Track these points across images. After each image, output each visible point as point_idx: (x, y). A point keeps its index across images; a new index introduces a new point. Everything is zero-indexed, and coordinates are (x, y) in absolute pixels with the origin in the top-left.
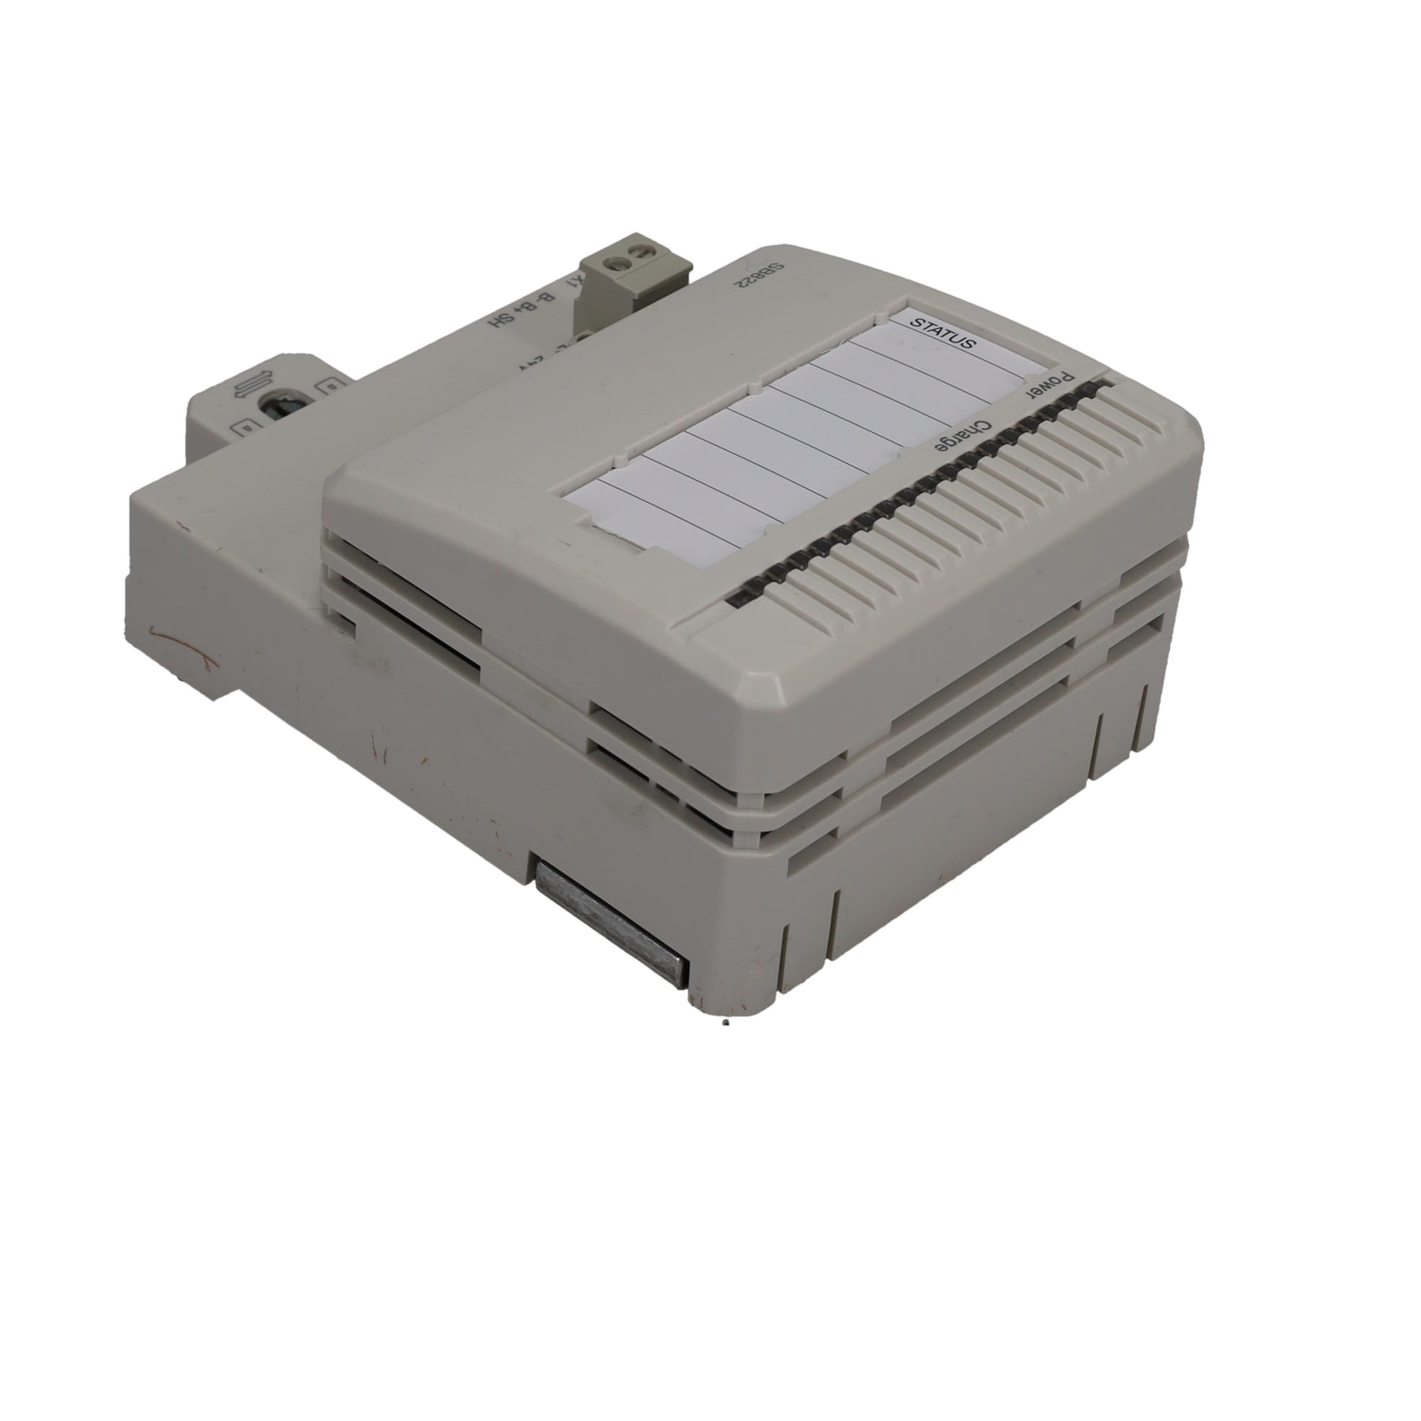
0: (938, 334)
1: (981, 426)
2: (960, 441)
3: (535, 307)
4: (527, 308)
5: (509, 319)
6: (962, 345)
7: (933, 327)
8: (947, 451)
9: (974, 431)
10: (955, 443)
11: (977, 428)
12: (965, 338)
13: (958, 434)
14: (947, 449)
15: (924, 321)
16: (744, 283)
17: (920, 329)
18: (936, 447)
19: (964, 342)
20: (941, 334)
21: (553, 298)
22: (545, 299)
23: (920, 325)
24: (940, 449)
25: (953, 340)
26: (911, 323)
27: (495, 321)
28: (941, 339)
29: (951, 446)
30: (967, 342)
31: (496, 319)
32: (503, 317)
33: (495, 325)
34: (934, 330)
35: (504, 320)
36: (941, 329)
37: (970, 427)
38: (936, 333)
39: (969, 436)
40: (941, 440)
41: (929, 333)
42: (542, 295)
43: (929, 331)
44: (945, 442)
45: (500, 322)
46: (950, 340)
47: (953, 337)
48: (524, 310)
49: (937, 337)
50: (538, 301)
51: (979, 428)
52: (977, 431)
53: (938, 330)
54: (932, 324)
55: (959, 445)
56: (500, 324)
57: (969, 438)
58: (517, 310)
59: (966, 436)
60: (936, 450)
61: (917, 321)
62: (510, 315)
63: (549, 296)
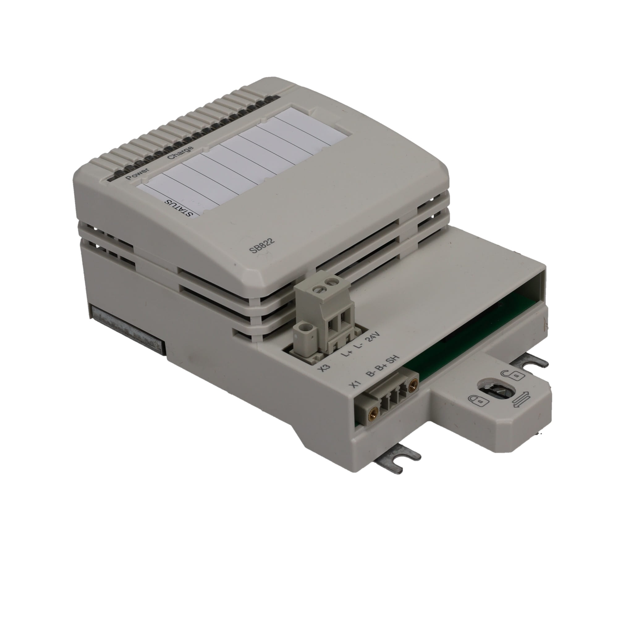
0: (181, 208)
1: (172, 157)
2: (182, 151)
3: (376, 368)
4: (380, 367)
5: (388, 360)
6: (171, 202)
7: (183, 211)
8: (188, 147)
9: (176, 155)
10: (184, 150)
11: (174, 156)
12: (169, 205)
13: (182, 153)
14: (188, 148)
15: (186, 215)
16: (269, 242)
17: (189, 211)
18: (193, 148)
19: (170, 203)
20: (180, 208)
21: (367, 374)
22: (371, 373)
23: (188, 213)
24: (191, 147)
25: (175, 204)
26: (192, 214)
27: (396, 358)
28: (180, 205)
29: (186, 149)
30: (169, 203)
31: (395, 360)
32: (392, 361)
33: (396, 357)
34: (183, 210)
35: (391, 359)
36: (179, 210)
37: (176, 156)
38: (182, 208)
39: (178, 153)
40: (190, 151)
41: (186, 208)
42: (373, 375)
43: (185, 210)
44: (189, 150)
45: (393, 359)
46: (176, 204)
47: (175, 206)
48: (382, 366)
49: (181, 206)
50: (375, 372)
51: (173, 156)
52: (174, 155)
53: (181, 210)
54: (183, 213)
55: (183, 150)
56: (393, 357)
57: (178, 152)
58: (385, 366)
59: (179, 153)
60: (193, 147)
61: (190, 215)
62: (388, 362)
63: (369, 375)
